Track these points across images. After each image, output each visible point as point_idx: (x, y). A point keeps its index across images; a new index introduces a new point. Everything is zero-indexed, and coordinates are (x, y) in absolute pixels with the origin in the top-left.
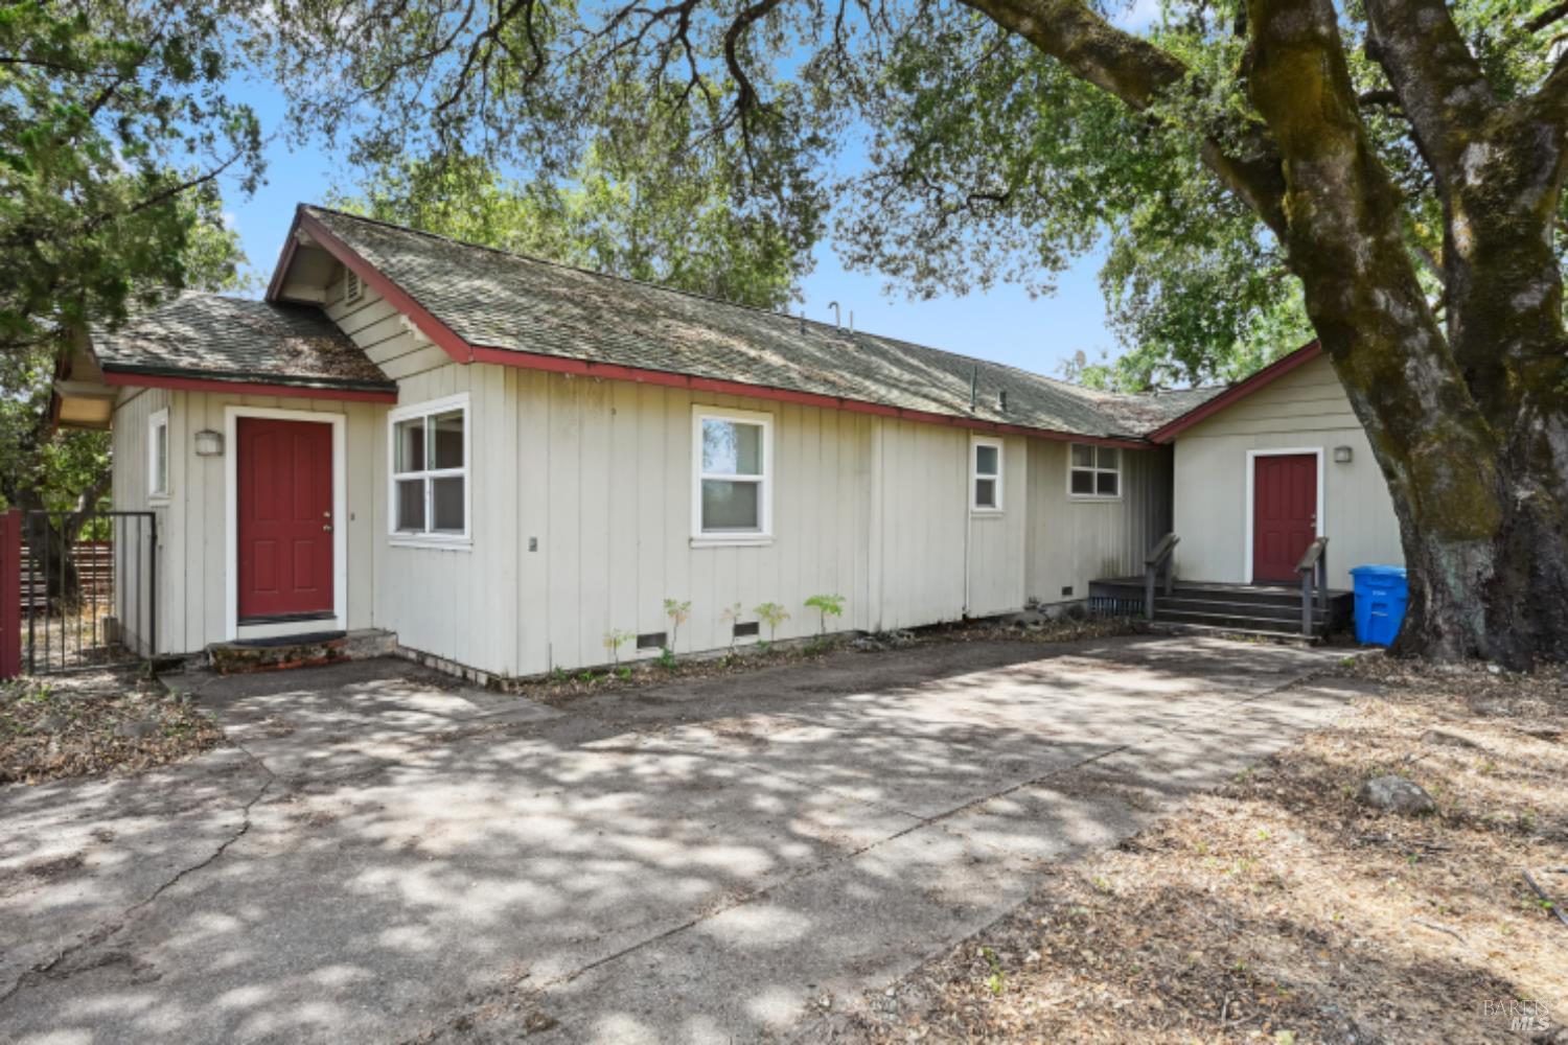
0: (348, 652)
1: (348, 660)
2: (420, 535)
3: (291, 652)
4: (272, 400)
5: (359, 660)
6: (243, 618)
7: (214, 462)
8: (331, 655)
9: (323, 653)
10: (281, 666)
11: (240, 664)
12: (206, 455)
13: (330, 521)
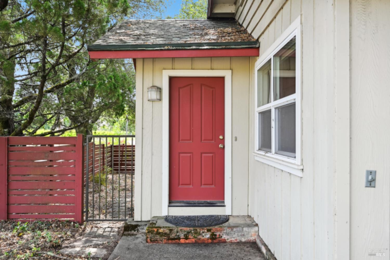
0: (225, 237)
1: (225, 242)
2: (268, 155)
3: (188, 233)
4: (188, 64)
5: (232, 243)
6: (172, 202)
7: (157, 104)
8: (213, 237)
9: (208, 235)
10: (182, 241)
11: (158, 237)
12: (153, 101)
13: (223, 141)
